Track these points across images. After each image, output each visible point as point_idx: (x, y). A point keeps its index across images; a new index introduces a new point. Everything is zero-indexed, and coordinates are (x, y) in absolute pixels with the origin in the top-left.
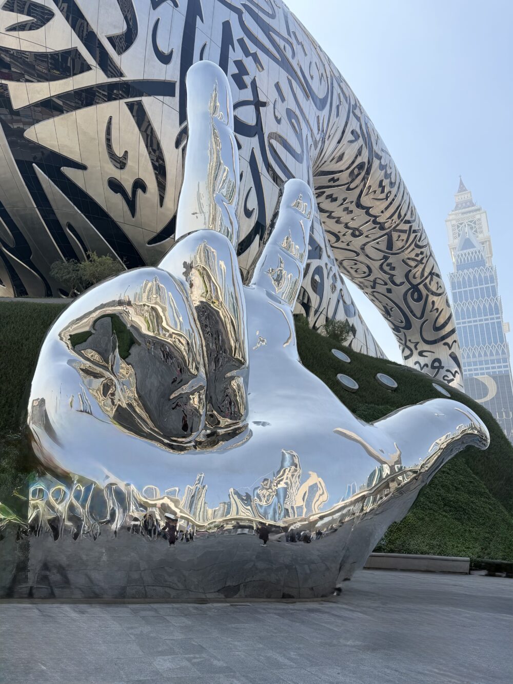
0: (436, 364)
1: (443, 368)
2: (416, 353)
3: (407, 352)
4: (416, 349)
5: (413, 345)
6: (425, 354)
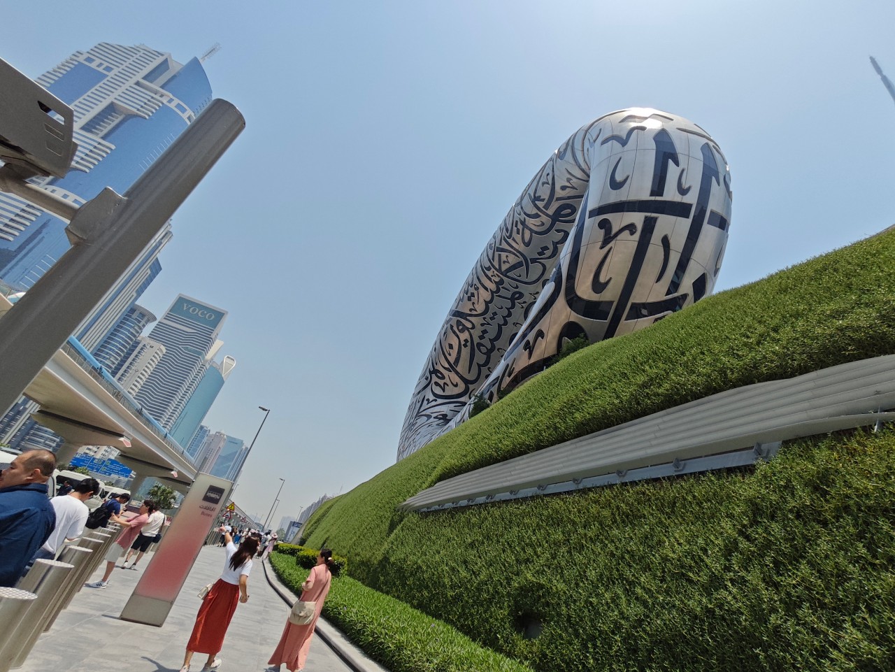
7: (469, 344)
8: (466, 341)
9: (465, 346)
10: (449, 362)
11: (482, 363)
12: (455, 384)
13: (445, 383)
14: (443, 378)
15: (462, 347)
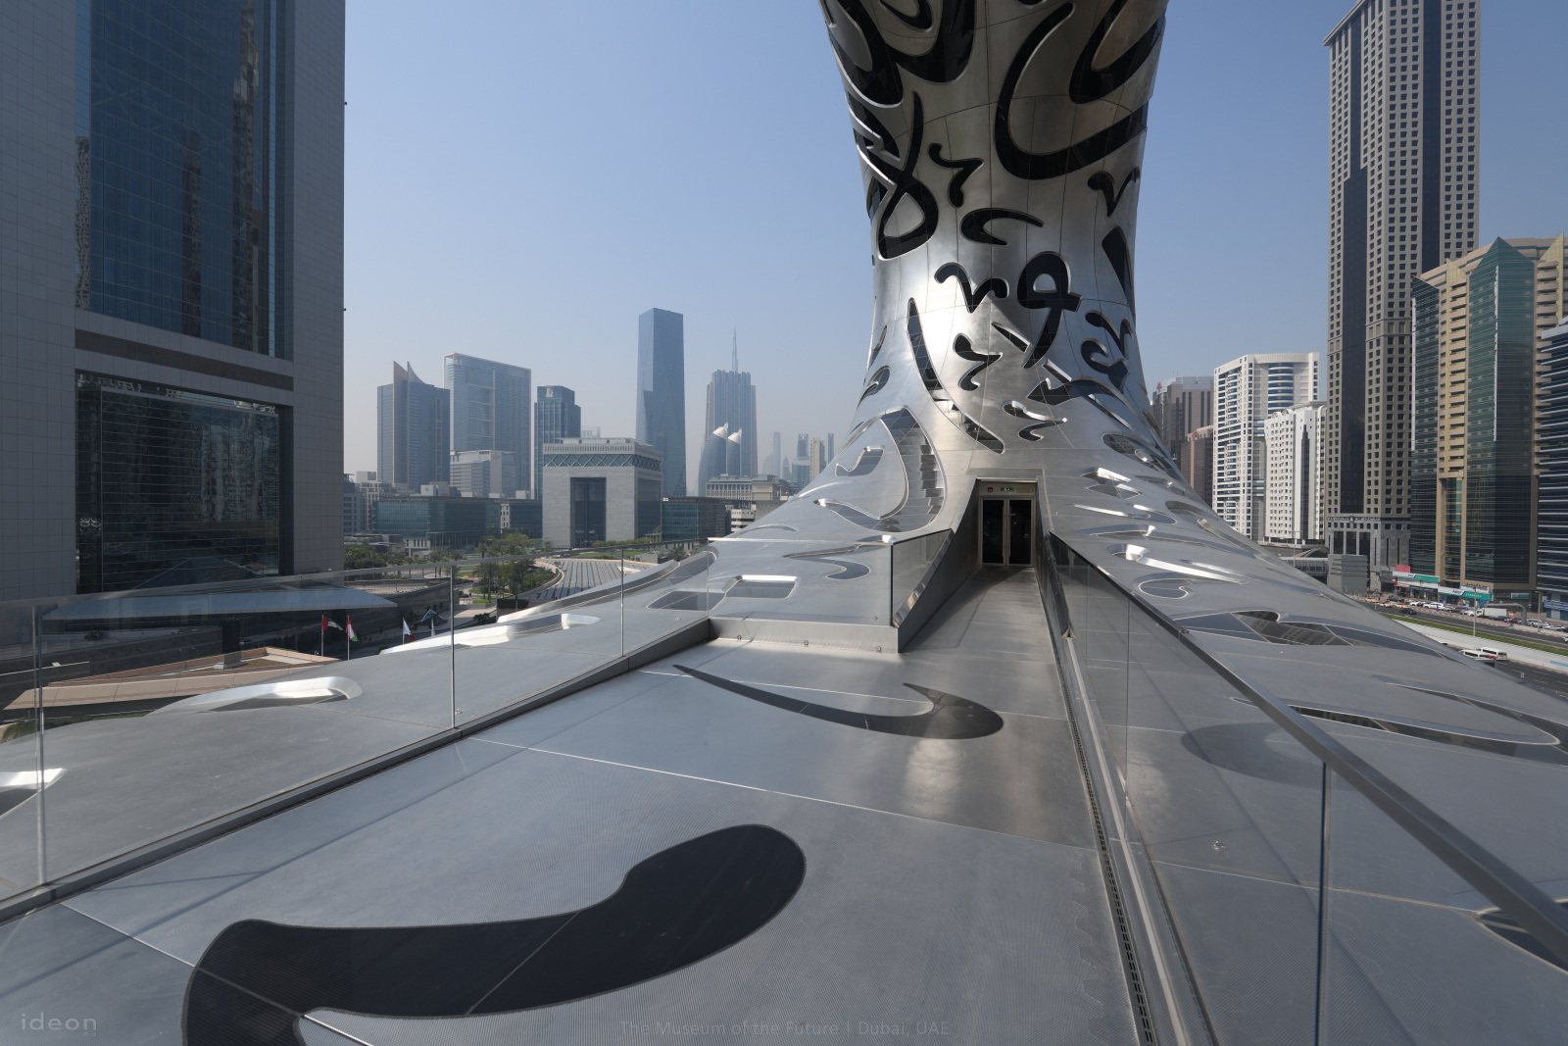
0: (1045, 283)
1: (1073, 302)
2: (949, 218)
3: (909, 217)
4: (956, 198)
5: (947, 175)
6: (991, 227)
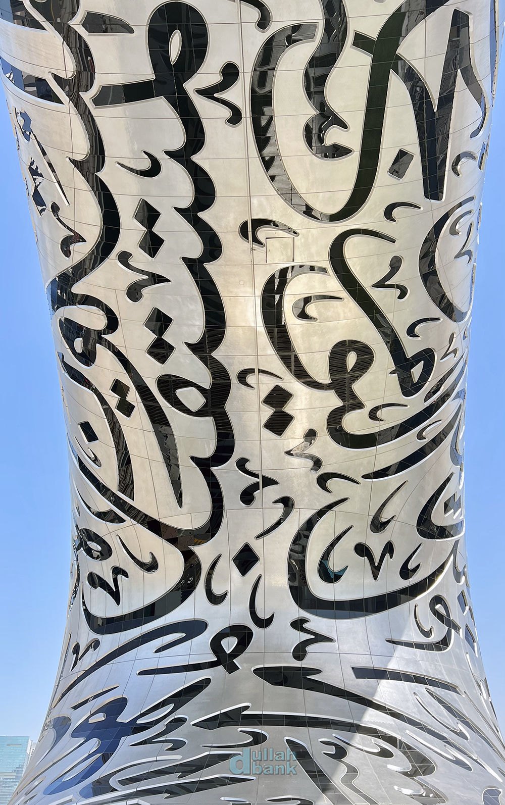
7: (133, 397)
8: (118, 387)
9: (127, 409)
10: (103, 489)
11: (208, 449)
12: (147, 560)
13: (118, 571)
14: (106, 552)
15: (119, 415)
